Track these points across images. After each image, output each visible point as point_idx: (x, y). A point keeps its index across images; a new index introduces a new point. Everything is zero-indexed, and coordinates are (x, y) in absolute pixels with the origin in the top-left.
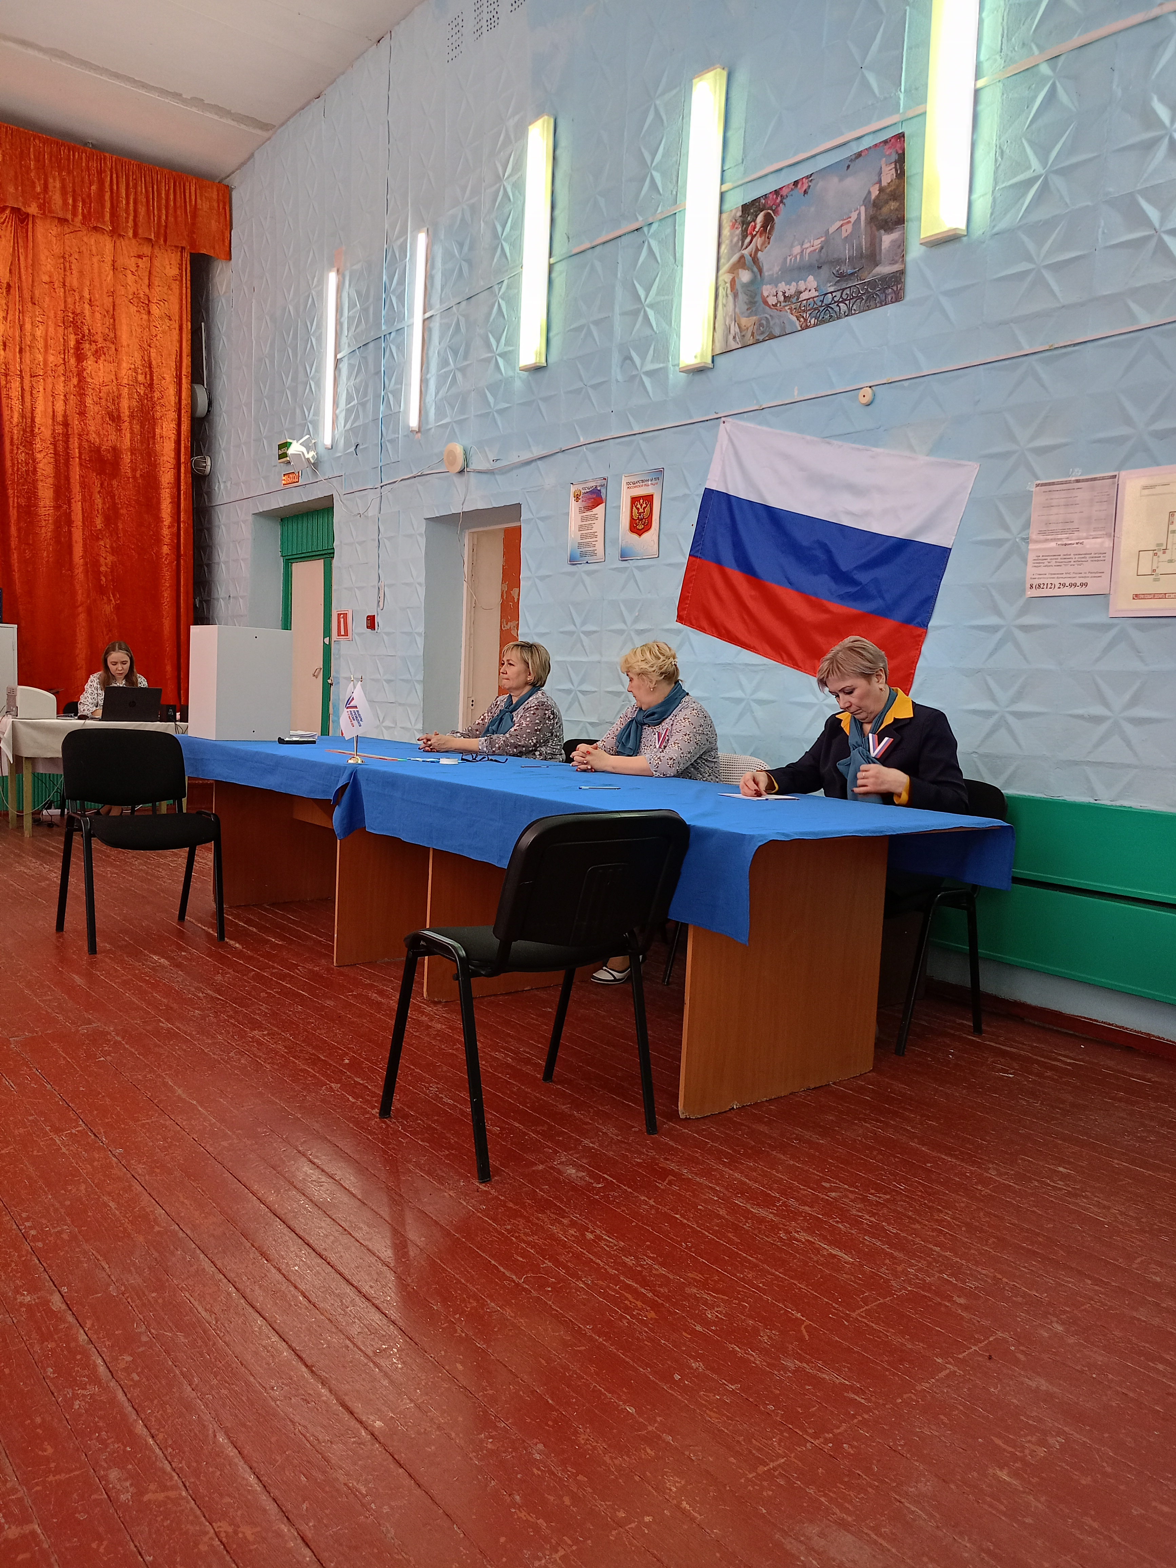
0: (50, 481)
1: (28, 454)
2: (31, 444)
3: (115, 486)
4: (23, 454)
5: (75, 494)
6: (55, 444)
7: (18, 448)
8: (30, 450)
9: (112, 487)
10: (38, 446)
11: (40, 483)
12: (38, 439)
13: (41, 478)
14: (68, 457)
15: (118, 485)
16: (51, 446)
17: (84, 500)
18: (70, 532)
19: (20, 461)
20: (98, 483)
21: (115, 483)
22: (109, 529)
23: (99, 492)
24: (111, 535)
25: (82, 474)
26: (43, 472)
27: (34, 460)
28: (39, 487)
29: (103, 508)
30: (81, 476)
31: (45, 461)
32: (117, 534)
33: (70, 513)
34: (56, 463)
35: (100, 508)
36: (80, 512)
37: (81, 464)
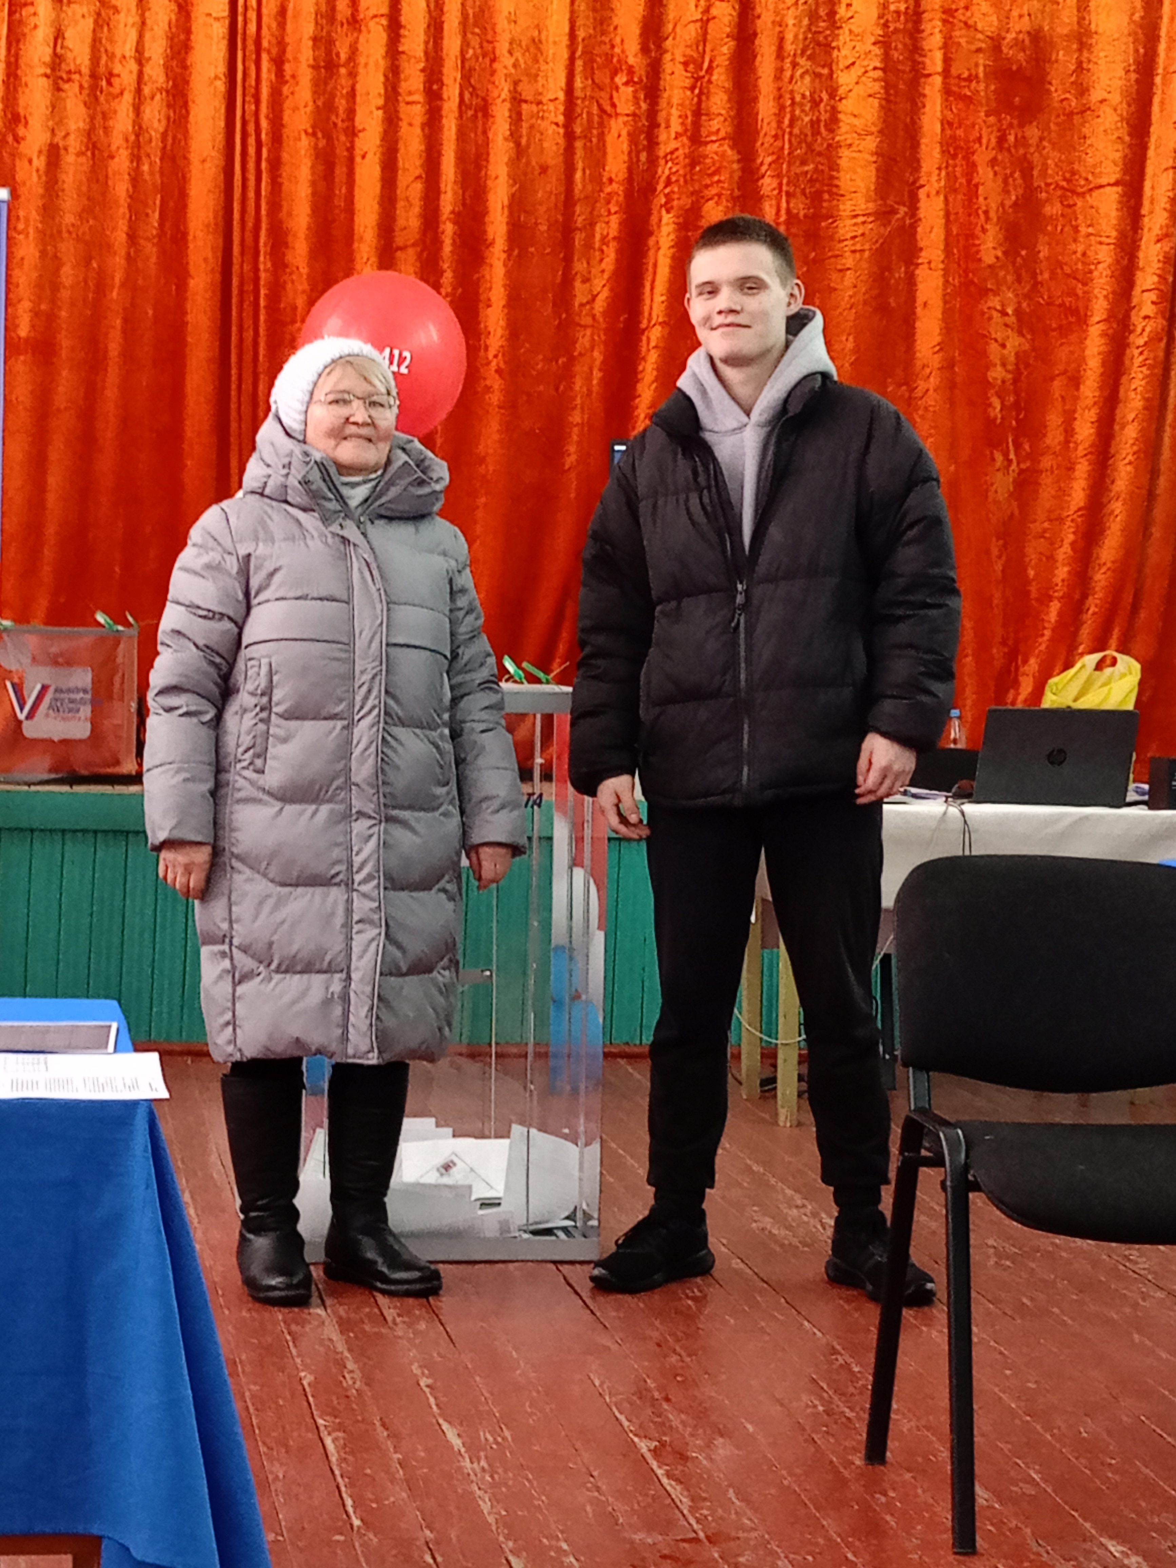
0: (871, 143)
1: (818, 75)
2: (827, 47)
3: (1033, 141)
4: (807, 79)
5: (929, 174)
6: (884, 43)
7: (795, 65)
8: (823, 67)
9: (1026, 145)
10: (844, 53)
11: (845, 153)
12: (844, 36)
13: (850, 138)
14: (918, 74)
15: (1041, 139)
16: (877, 50)
17: (951, 189)
18: (911, 281)
19: (798, 98)
20: (990, 137)
21: (1033, 132)
22: (1014, 263)
23: (993, 162)
24: (1019, 280)
25: (950, 116)
26: (856, 121)
27: (833, 93)
28: (843, 163)
29: (1002, 204)
30: (946, 124)
31: (859, 90)
32: (1034, 275)
33: (913, 227)
34: (887, 92)
35: (994, 206)
36: (939, 222)
37: (947, 92)
